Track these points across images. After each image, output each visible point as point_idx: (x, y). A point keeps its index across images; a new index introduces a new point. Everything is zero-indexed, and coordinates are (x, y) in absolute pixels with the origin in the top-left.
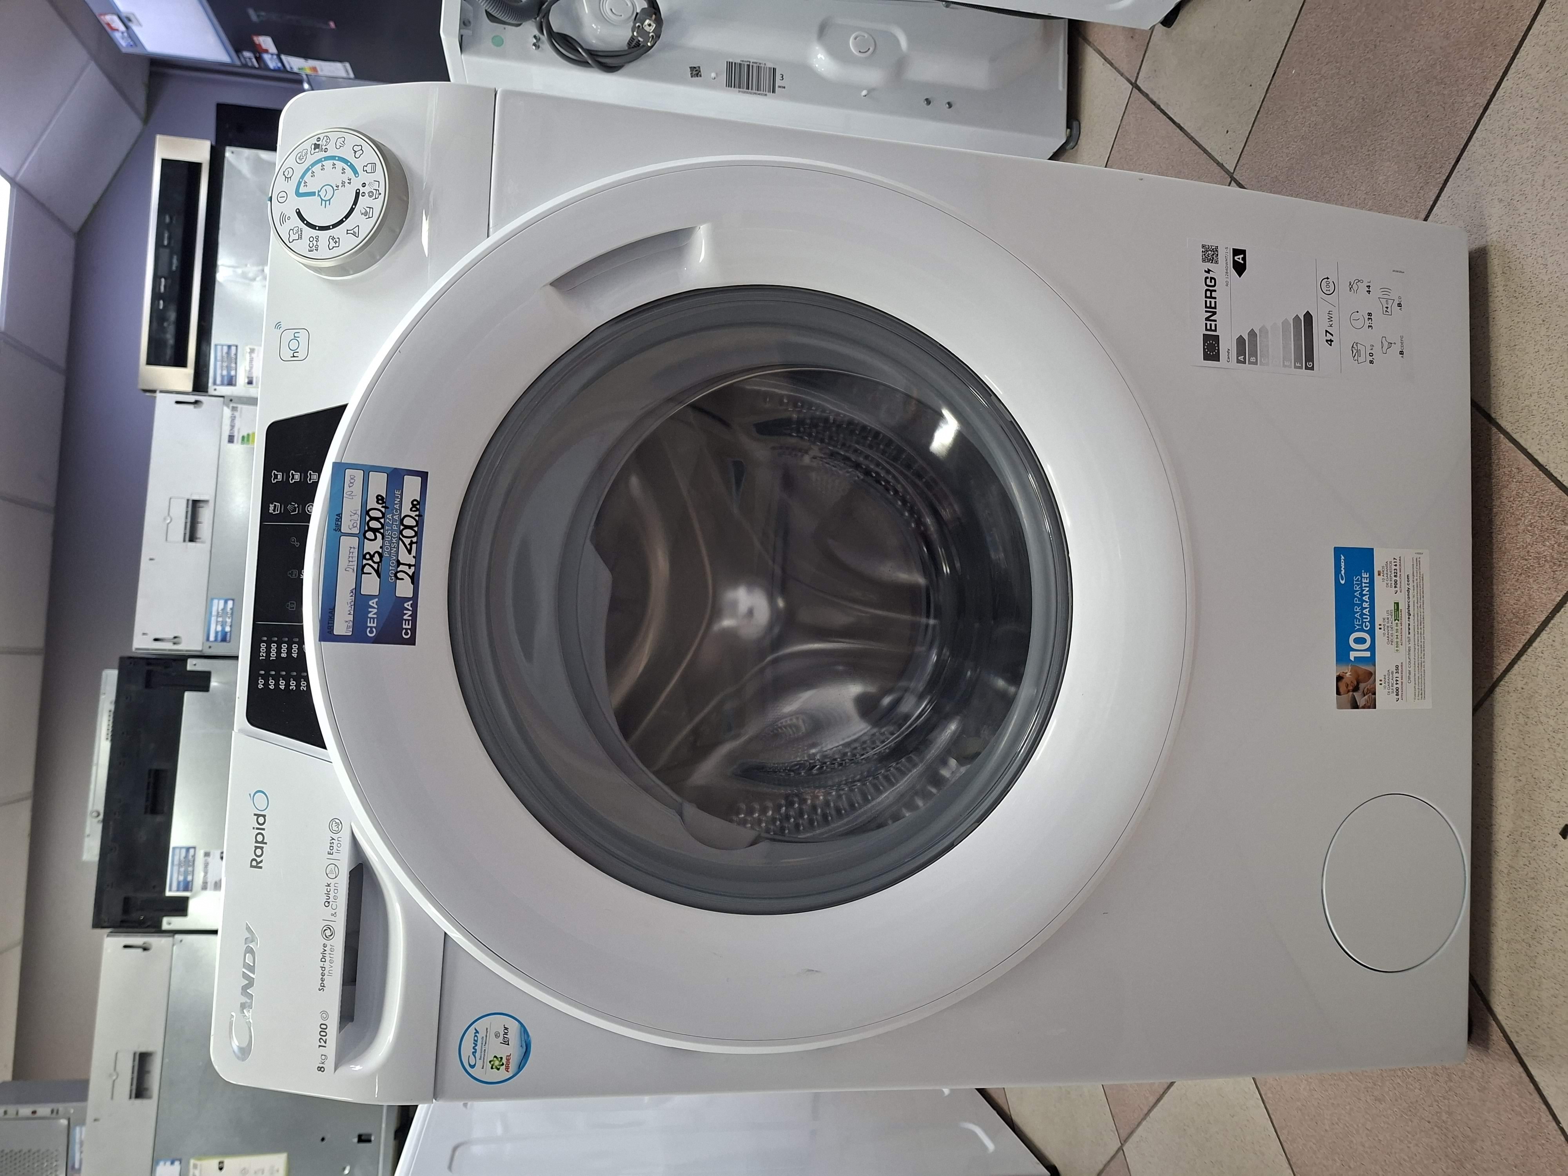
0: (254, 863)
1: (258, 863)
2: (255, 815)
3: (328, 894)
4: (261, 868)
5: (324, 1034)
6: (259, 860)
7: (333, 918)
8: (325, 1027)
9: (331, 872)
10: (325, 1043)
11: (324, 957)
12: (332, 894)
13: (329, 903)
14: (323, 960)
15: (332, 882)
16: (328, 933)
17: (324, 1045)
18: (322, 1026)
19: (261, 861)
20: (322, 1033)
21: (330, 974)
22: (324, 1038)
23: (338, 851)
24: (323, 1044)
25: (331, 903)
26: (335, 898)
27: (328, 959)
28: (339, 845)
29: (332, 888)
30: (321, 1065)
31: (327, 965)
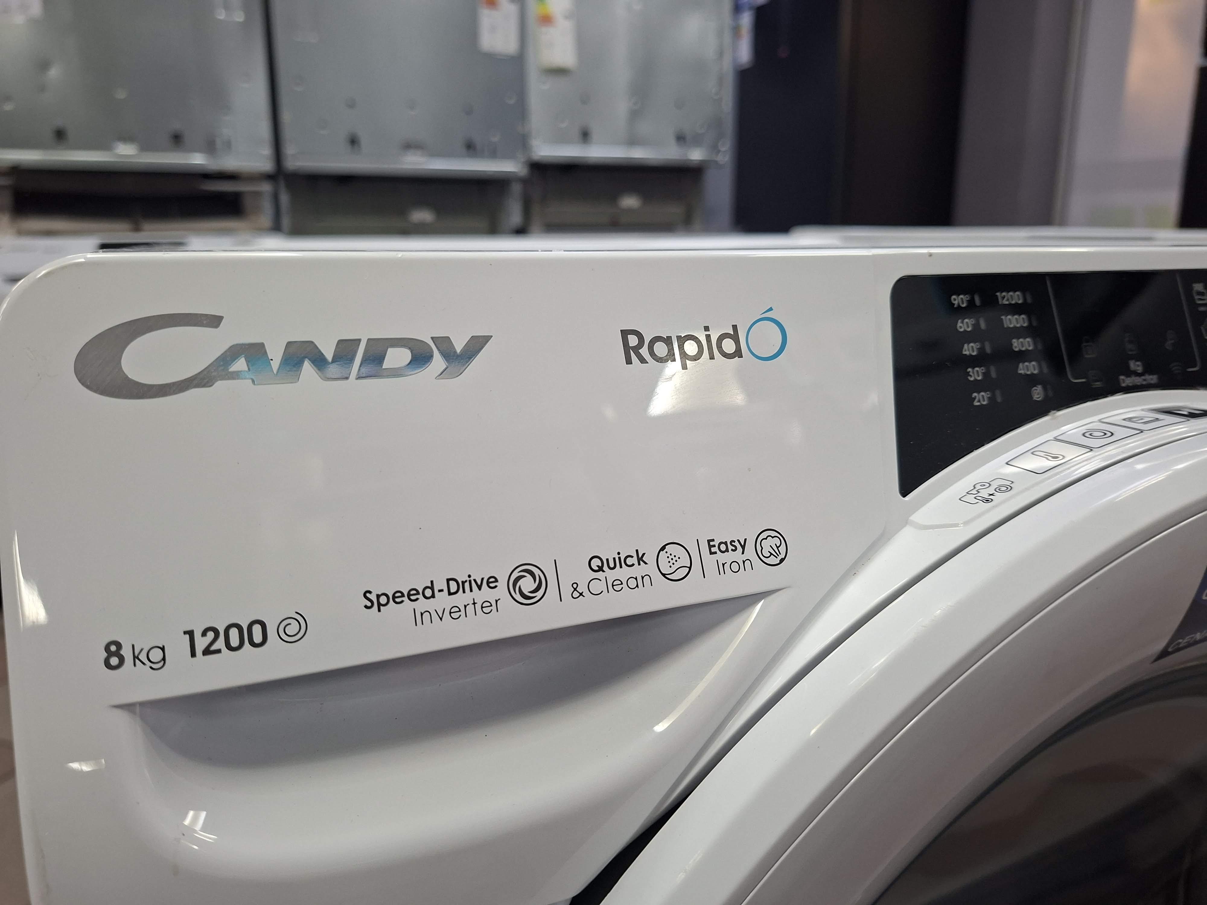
0: (633, 340)
1: (636, 349)
2: (735, 327)
3: (621, 562)
4: (629, 361)
5: (235, 641)
6: (644, 351)
7: (566, 590)
8: (258, 638)
9: (672, 559)
10: (207, 652)
11: (462, 585)
12: (622, 573)
13: (601, 569)
14: (453, 587)
15: (650, 568)
16: (527, 584)
17: (199, 649)
18: (257, 630)
19: (643, 360)
20: (234, 634)
21: (419, 618)
22: (220, 644)
23: (721, 568)
24: (201, 643)
25: (600, 575)
26: (615, 585)
27: (461, 599)
28: (735, 567)
29: (638, 571)
30: (126, 652)
31: (443, 601)
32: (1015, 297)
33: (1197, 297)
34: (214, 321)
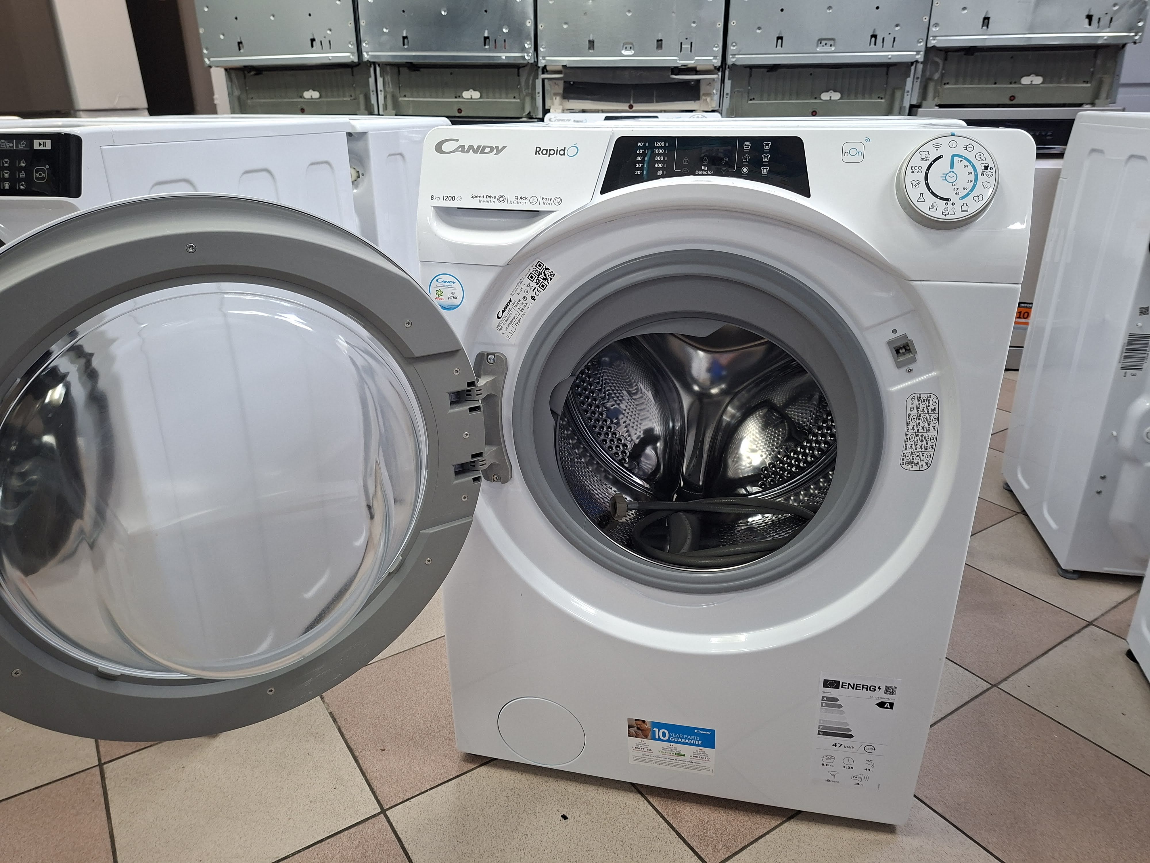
0: (538, 149)
1: (538, 152)
2: (565, 148)
3: (522, 198)
4: (536, 154)
5: (450, 199)
6: (540, 152)
7: (509, 202)
8: (453, 199)
9: (533, 200)
10: (446, 200)
11: (489, 197)
12: (521, 201)
13: (517, 199)
14: (487, 197)
15: (528, 201)
16: (501, 199)
17: (445, 199)
18: (454, 198)
19: (539, 154)
20: (450, 197)
21: (480, 201)
22: (448, 199)
23: (544, 203)
24: (445, 198)
25: (517, 200)
26: (519, 203)
27: (489, 199)
28: (547, 204)
29: (525, 201)
30: (434, 197)
31: (485, 199)
32: (662, 144)
33: (744, 147)
34: (458, 140)
